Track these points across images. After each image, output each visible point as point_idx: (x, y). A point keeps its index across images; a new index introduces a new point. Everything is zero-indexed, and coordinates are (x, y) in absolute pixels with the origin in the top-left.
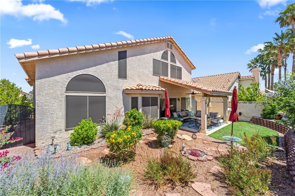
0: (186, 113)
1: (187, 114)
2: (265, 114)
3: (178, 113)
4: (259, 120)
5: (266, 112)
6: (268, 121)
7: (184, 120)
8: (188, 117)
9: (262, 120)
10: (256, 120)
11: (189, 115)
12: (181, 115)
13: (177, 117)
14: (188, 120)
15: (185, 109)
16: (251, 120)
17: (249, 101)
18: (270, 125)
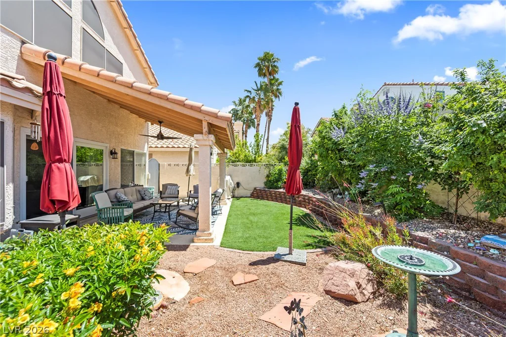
0: (139, 191)
1: (143, 193)
2: (270, 181)
3: (113, 193)
4: (265, 193)
5: (272, 178)
6: (277, 192)
7: (135, 211)
8: (147, 203)
9: (268, 191)
10: (261, 192)
11: (146, 197)
12: (124, 197)
13: (110, 205)
14: (148, 210)
15: (134, 181)
16: (253, 193)
17: (250, 162)
18: (281, 197)
